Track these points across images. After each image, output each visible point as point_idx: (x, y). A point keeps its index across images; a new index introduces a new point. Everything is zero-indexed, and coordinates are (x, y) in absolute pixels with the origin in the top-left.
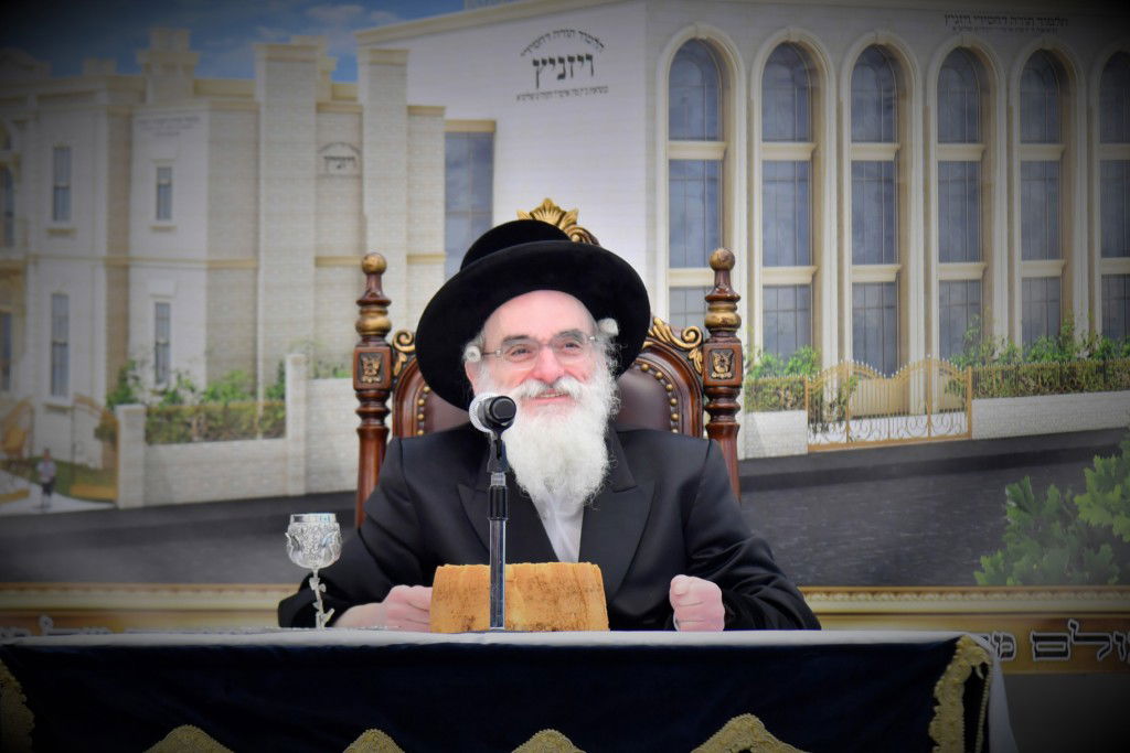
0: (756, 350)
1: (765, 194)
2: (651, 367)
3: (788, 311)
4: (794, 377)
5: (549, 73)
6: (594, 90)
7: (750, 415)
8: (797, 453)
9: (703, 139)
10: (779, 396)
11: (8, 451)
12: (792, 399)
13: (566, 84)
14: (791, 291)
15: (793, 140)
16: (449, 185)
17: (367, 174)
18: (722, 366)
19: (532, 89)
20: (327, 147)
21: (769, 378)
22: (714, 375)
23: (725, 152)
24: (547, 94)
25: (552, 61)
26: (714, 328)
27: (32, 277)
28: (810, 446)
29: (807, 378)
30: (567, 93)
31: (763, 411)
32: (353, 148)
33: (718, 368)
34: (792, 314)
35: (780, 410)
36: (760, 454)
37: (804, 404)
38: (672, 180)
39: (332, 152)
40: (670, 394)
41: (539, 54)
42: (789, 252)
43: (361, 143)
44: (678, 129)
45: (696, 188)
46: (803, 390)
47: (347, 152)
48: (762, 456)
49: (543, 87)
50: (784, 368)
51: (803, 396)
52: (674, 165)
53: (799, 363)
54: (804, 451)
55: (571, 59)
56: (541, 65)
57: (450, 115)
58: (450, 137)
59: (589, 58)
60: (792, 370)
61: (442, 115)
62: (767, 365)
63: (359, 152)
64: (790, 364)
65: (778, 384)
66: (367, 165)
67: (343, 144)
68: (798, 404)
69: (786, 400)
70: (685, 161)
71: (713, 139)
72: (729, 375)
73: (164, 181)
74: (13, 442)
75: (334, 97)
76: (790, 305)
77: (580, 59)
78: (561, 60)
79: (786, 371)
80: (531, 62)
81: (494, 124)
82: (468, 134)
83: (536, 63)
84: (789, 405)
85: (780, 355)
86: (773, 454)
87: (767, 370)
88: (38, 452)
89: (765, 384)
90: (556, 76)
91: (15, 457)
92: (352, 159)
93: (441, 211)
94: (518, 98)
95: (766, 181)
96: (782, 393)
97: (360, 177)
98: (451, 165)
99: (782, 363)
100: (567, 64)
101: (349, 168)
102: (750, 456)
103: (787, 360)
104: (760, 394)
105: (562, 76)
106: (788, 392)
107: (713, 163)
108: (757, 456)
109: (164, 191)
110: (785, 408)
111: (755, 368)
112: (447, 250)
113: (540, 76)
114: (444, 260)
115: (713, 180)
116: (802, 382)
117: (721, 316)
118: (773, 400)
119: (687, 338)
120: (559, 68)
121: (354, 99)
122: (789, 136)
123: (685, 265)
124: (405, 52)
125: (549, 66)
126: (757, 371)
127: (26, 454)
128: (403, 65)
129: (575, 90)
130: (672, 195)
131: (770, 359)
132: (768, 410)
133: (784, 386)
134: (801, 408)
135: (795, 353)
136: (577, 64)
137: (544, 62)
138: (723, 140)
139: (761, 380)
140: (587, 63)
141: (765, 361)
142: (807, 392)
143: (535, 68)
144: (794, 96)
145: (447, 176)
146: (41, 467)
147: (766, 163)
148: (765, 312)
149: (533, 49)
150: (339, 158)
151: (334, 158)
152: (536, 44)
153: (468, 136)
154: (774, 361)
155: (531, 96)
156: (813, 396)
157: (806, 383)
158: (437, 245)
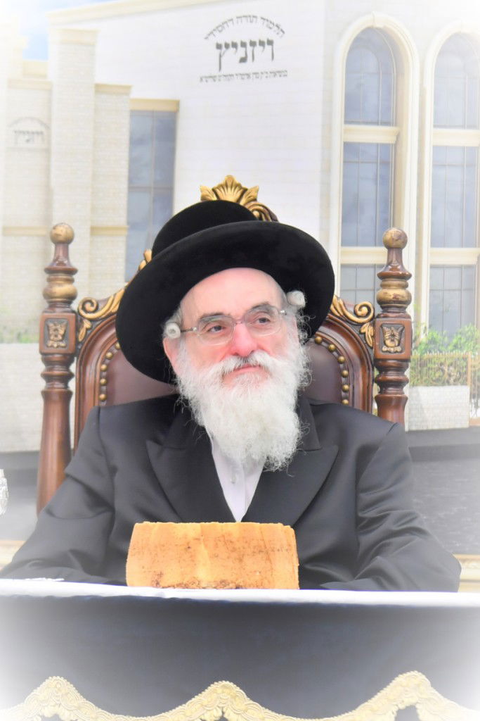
0: (423, 327)
1: (435, 177)
2: (324, 340)
3: (454, 290)
4: (458, 354)
5: (232, 56)
6: (275, 73)
7: (415, 389)
8: (459, 426)
9: (377, 123)
10: (443, 370)
12: (455, 374)
13: (248, 67)
14: (457, 271)
15: (463, 127)
16: (133, 161)
17: (54, 148)
18: (392, 341)
19: (215, 72)
20: (17, 122)
21: (434, 354)
22: (385, 349)
23: (398, 136)
24: (229, 76)
25: (235, 45)
26: (384, 303)
28: (471, 420)
29: (470, 355)
30: (248, 75)
31: (427, 386)
32: (42, 123)
33: (388, 342)
34: (458, 293)
35: (443, 384)
37: (466, 380)
38: (346, 162)
39: (22, 127)
40: (341, 366)
41: (222, 38)
42: (456, 235)
43: (50, 119)
44: (354, 111)
45: (369, 171)
46: (466, 367)
47: (36, 127)
48: (425, 428)
49: (225, 71)
50: (449, 345)
51: (466, 373)
52: (349, 148)
53: (463, 340)
54: (466, 425)
55: (253, 44)
56: (224, 48)
57: (135, 94)
58: (134, 114)
59: (270, 43)
60: (456, 346)
61: (127, 94)
62: (432, 341)
63: (48, 127)
64: (455, 341)
65: (443, 360)
66: (55, 139)
67: (31, 119)
68: (460, 379)
69: (450, 375)
70: (359, 144)
71: (387, 123)
72: (399, 349)
75: (26, 74)
76: (456, 285)
77: (262, 43)
78: (243, 45)
79: (450, 348)
80: (214, 46)
81: (177, 103)
82: (153, 112)
83: (219, 46)
84: (452, 380)
85: (445, 332)
86: (436, 427)
87: (432, 346)
89: (430, 360)
90: (239, 59)
92: (40, 133)
93: (124, 185)
94: (201, 79)
95: (436, 165)
96: (446, 369)
97: (48, 151)
98: (135, 141)
99: (446, 339)
100: (249, 48)
101: (38, 143)
102: (414, 428)
103: (451, 337)
104: (425, 368)
105: (243, 60)
106: (452, 368)
107: (385, 147)
108: (421, 429)
110: (448, 383)
111: (422, 343)
112: (128, 223)
113: (223, 59)
114: (125, 233)
115: (385, 163)
116: (465, 359)
117: (391, 293)
118: (437, 375)
119: (359, 313)
120: (241, 52)
121: (44, 76)
122: (460, 123)
123: (357, 244)
124: (94, 33)
125: (232, 50)
126: (423, 347)
128: (93, 45)
129: (256, 74)
130: (346, 176)
131: (435, 336)
132: (432, 385)
133: (448, 362)
134: (464, 383)
135: (460, 330)
136: (258, 48)
137: (227, 46)
138: (396, 125)
139: (426, 356)
140: (268, 48)
141: (430, 337)
142: (469, 369)
143: (219, 51)
145: (131, 151)
147: (436, 148)
148: (432, 291)
149: (216, 33)
150: (28, 132)
151: (23, 133)
152: (220, 28)
153: (152, 114)
154: (439, 338)
155: (213, 78)
156: (475, 372)
157: (469, 360)
158: (121, 219)
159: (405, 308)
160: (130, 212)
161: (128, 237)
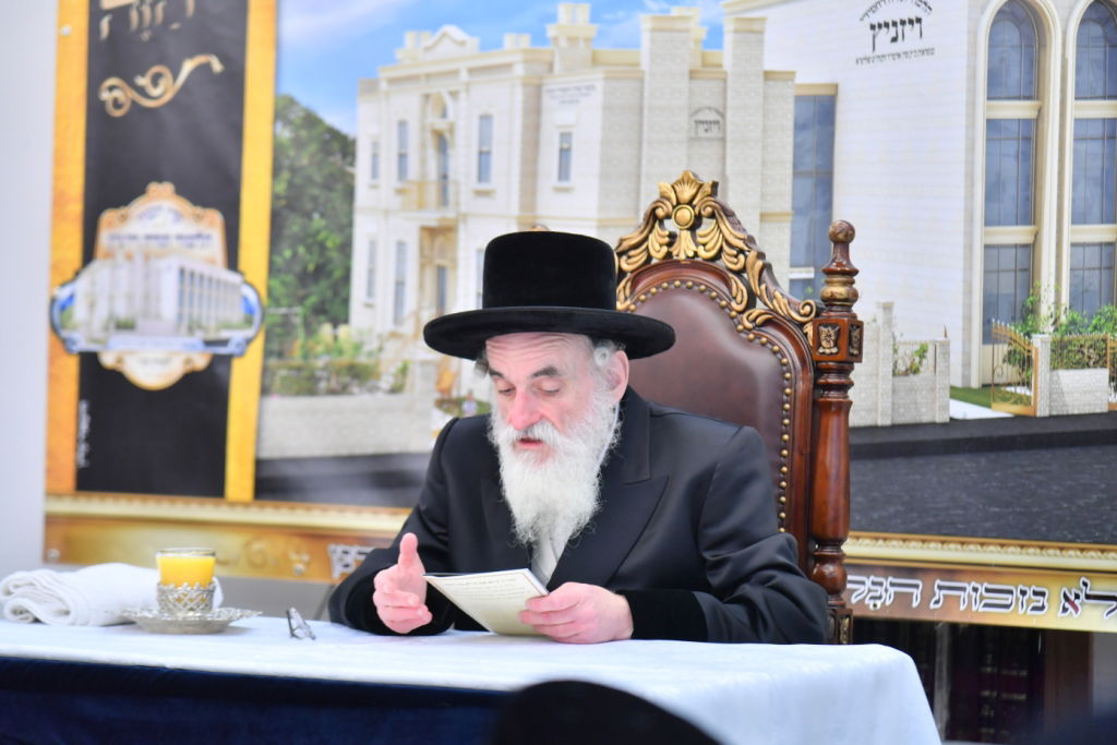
0: (1063, 308)
1: (1075, 151)
2: (769, 341)
3: (1094, 269)
4: (1097, 335)
5: (884, 36)
6: (923, 52)
7: (1055, 372)
8: (1098, 411)
9: (1018, 98)
10: (1083, 353)
11: (442, 391)
12: (1095, 357)
13: (899, 47)
14: (1097, 249)
15: (1104, 98)
16: (797, 146)
17: (729, 137)
18: (829, 342)
19: (868, 52)
20: (697, 112)
21: (1074, 336)
22: (821, 350)
23: (1040, 110)
24: (882, 57)
25: (887, 25)
26: (830, 301)
27: (462, 234)
28: (1110, 404)
29: (1109, 336)
30: (899, 55)
31: (1067, 368)
32: (718, 112)
33: (824, 343)
34: (1097, 272)
35: (1083, 367)
36: (1064, 412)
37: (1106, 362)
38: (989, 140)
39: (701, 117)
40: (784, 368)
41: (876, 18)
42: (1096, 211)
43: (725, 107)
44: (996, 89)
45: (1011, 147)
46: (1106, 349)
47: (713, 116)
48: (1065, 413)
49: (879, 51)
50: (1088, 326)
51: (1105, 355)
52: (993, 125)
53: (1103, 321)
54: (1104, 409)
55: (903, 23)
56: (877, 29)
57: (799, 80)
58: (799, 99)
59: (919, 20)
60: (1095, 328)
61: (792, 80)
62: (1073, 322)
63: (723, 116)
64: (1094, 322)
65: (1082, 342)
66: (729, 128)
67: (710, 108)
68: (1100, 362)
69: (1089, 358)
70: (1000, 120)
71: (1029, 98)
72: (834, 350)
73: (565, 146)
74: (445, 384)
75: (704, 65)
76: (1096, 263)
77: (911, 22)
78: (895, 24)
79: (1090, 329)
80: (869, 27)
81: (836, 86)
82: (815, 97)
83: (873, 27)
84: (1091, 363)
85: (1085, 313)
86: (1076, 412)
87: (1072, 327)
88: (464, 393)
89: (1070, 342)
90: (890, 39)
91: (446, 397)
92: (717, 122)
93: (789, 171)
94: (857, 61)
95: (1077, 139)
96: (1085, 351)
97: (723, 140)
98: (799, 127)
99: (1086, 321)
100: (900, 27)
101: (715, 132)
102: (1054, 413)
103: (1091, 318)
104: (1065, 351)
105: (894, 40)
106: (1091, 351)
107: (1027, 122)
108: (1061, 413)
109: (565, 153)
110: (1088, 366)
111: (1061, 325)
112: (793, 208)
113: (876, 40)
114: (790, 218)
115: (1027, 139)
116: (1104, 341)
117: (839, 290)
118: (1077, 357)
119: (802, 311)
120: (892, 31)
121: (720, 66)
122: (1100, 92)
123: (999, 223)
124: (762, 20)
125: (884, 30)
126: (1063, 328)
127: (454, 394)
128: (761, 32)
129: (906, 53)
130: (989, 154)
131: (1075, 316)
132: (1072, 368)
133: (1087, 344)
134: (1103, 366)
135: (1099, 311)
136: (908, 26)
137: (880, 26)
138: (1038, 99)
139: (1066, 338)
140: (917, 26)
141: (1070, 318)
142: (1109, 351)
143: (872, 32)
144: (1105, 52)
145: (795, 136)
146: (466, 406)
147: (1077, 121)
148: (1072, 270)
149: (870, 14)
150: (706, 122)
151: (702, 122)
152: (873, 9)
153: (815, 99)
154: (1079, 319)
155: (868, 59)
156: (1114, 354)
157: (1108, 341)
158: (785, 204)
159: (851, 306)
160: (794, 198)
161: (793, 222)
